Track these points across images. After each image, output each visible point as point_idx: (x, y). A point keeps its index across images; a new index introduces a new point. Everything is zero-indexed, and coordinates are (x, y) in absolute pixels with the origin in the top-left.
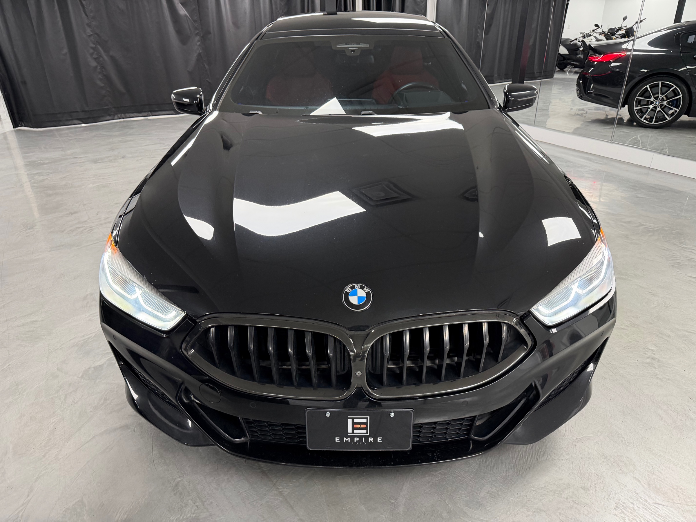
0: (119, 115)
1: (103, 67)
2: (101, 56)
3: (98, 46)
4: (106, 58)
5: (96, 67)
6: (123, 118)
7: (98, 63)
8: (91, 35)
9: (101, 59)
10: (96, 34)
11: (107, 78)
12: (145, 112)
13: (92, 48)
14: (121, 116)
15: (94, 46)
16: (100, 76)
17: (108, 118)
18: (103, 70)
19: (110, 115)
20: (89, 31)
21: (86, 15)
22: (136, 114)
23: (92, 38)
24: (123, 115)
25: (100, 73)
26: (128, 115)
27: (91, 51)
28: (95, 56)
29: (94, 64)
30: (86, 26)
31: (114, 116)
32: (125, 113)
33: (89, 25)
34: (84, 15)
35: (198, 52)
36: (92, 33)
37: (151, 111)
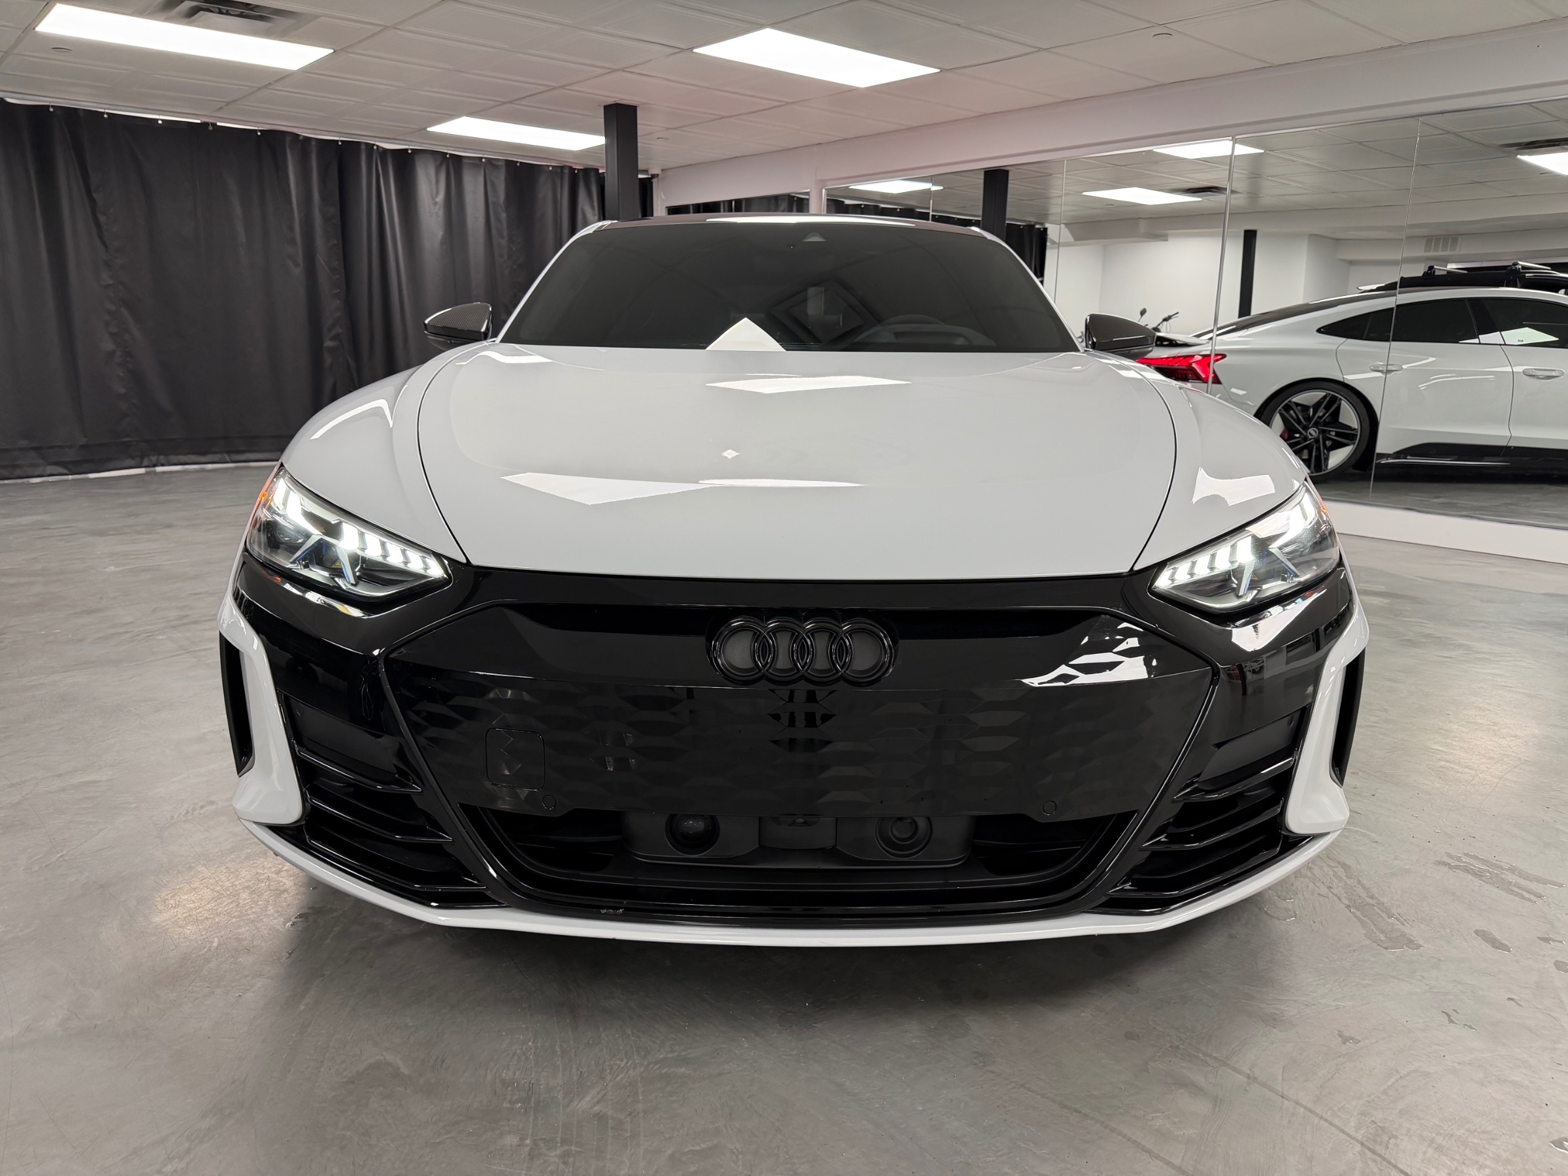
0: (154, 459)
1: (128, 354)
2: (126, 330)
3: (123, 310)
4: (137, 333)
5: (112, 353)
6: (163, 465)
7: (118, 344)
8: (108, 286)
9: (126, 336)
10: (122, 283)
11: (137, 378)
12: (215, 455)
13: (109, 312)
14: (158, 459)
15: (114, 308)
16: (120, 373)
17: (129, 462)
18: (128, 359)
19: (133, 458)
20: (106, 278)
21: (104, 244)
22: (193, 458)
23: (111, 291)
24: (162, 458)
25: (120, 365)
26: (174, 458)
27: (106, 318)
29: (108, 345)
30: (101, 266)
31: (142, 457)
32: (166, 455)
33: (107, 265)
34: (98, 244)
36: (112, 282)
37: (229, 452)
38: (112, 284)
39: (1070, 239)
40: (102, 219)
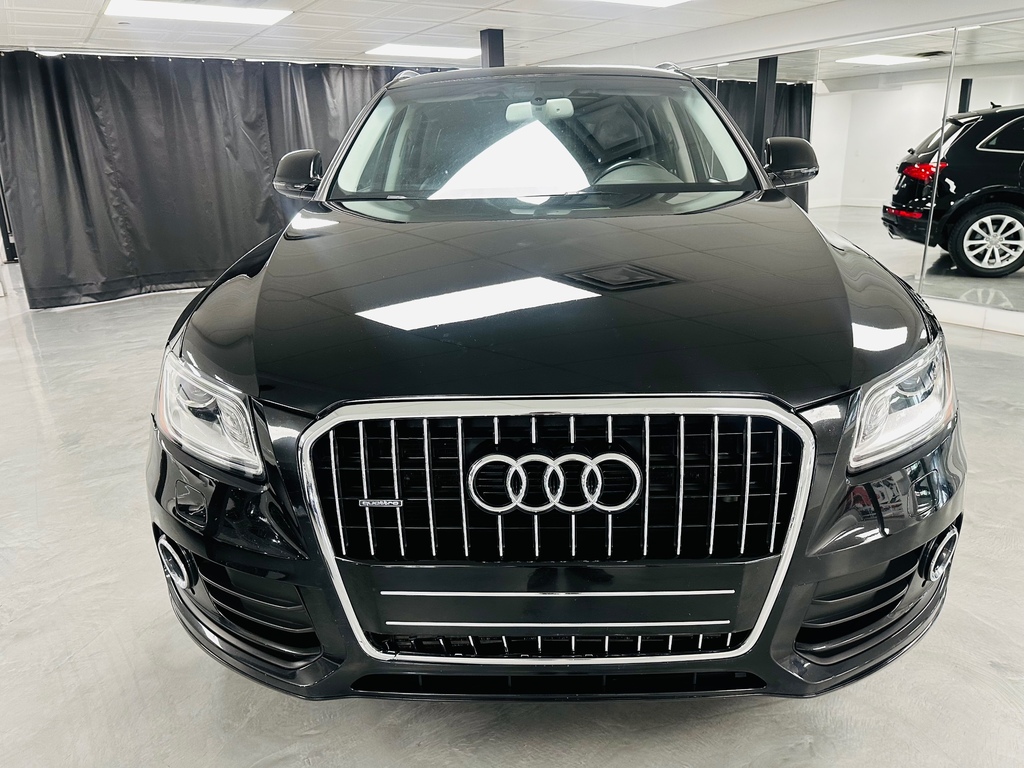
0: (148, 287)
1: (127, 219)
2: (124, 203)
3: (121, 190)
4: (131, 205)
5: (118, 218)
6: (154, 292)
7: (120, 213)
9: (125, 207)
10: (119, 171)
11: (132, 234)
12: (187, 282)
13: (113, 192)
14: (151, 288)
15: (115, 189)
16: (122, 232)
17: (136, 291)
18: (127, 223)
19: (135, 288)
20: (108, 169)
21: (105, 146)
23: (112, 178)
24: (154, 286)
25: (122, 227)
26: (161, 287)
27: (111, 196)
28: (118, 204)
29: (115, 214)
30: (105, 163)
31: (141, 288)
32: (156, 284)
33: (109, 160)
34: (101, 147)
35: (267, 195)
36: (113, 172)
37: (197, 281)
38: (111, 174)
39: (827, 91)
40: (103, 129)
